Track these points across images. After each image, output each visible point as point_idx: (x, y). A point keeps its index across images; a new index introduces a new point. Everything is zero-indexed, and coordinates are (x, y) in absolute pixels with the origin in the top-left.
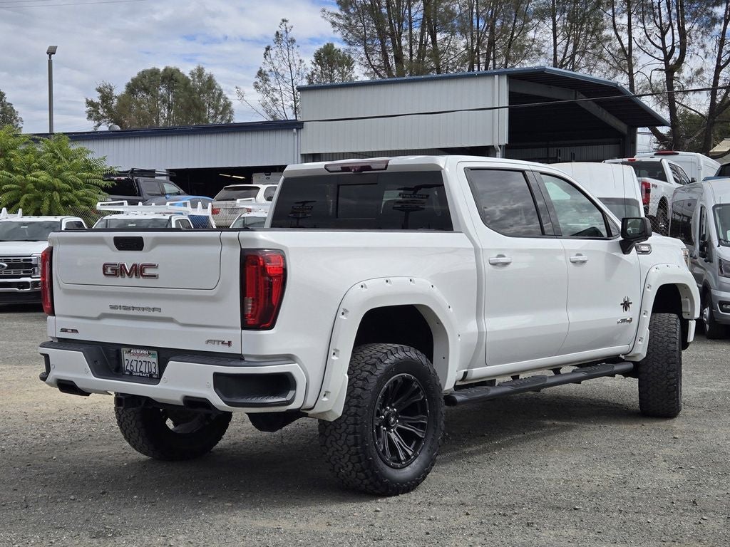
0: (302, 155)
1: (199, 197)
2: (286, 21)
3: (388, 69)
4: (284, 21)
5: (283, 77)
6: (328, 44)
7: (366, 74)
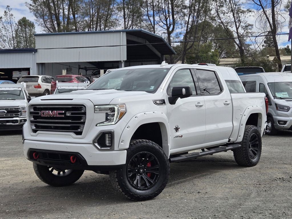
0: (37, 64)
1: (9, 81)
2: (9, 6)
3: (54, 29)
4: (8, 6)
5: (8, 30)
6: (24, 17)
7: (44, 30)
